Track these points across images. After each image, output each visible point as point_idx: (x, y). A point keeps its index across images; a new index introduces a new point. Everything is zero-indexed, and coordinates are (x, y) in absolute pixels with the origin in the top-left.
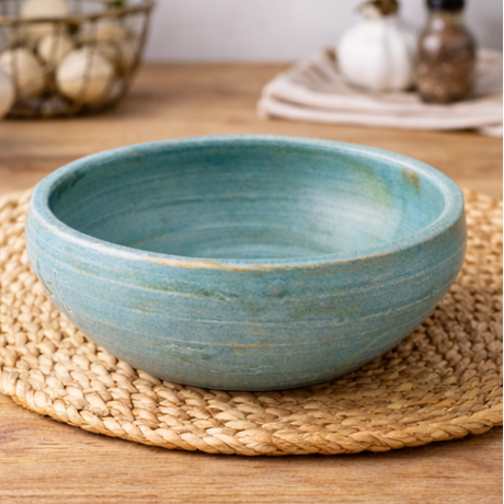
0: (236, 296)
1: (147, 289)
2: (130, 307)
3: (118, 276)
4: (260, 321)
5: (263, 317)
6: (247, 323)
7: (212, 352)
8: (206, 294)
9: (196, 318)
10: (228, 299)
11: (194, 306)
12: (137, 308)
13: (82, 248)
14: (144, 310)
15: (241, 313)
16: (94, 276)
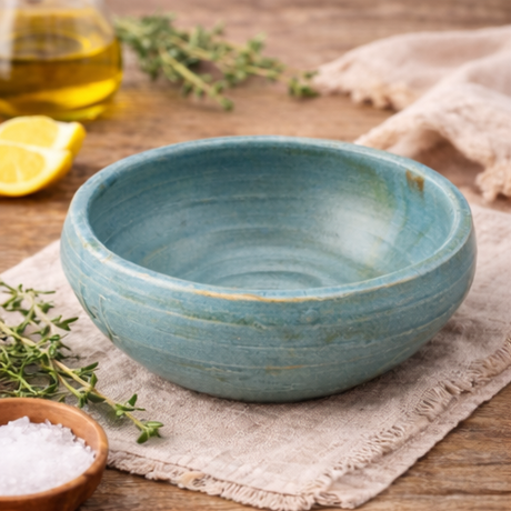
0: (273, 325)
1: (191, 318)
2: (175, 334)
3: (163, 306)
4: (295, 347)
5: (297, 344)
6: (281, 348)
7: (249, 374)
8: (245, 323)
9: (236, 345)
10: (264, 327)
11: (234, 334)
12: (181, 334)
13: (129, 277)
14: (188, 337)
15: (278, 340)
16: (140, 304)
